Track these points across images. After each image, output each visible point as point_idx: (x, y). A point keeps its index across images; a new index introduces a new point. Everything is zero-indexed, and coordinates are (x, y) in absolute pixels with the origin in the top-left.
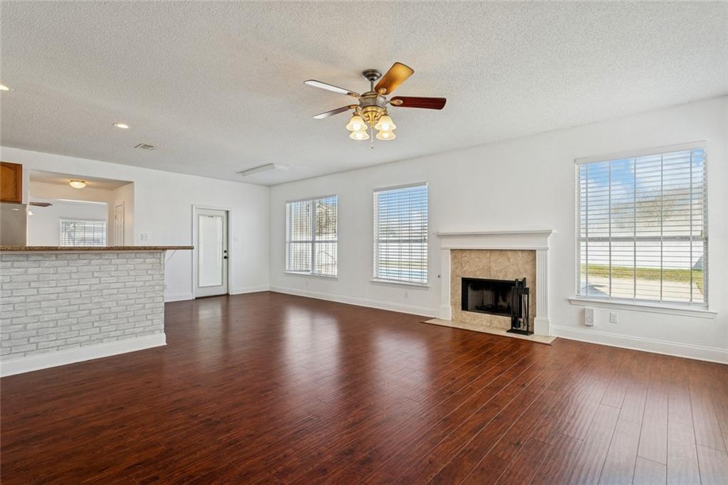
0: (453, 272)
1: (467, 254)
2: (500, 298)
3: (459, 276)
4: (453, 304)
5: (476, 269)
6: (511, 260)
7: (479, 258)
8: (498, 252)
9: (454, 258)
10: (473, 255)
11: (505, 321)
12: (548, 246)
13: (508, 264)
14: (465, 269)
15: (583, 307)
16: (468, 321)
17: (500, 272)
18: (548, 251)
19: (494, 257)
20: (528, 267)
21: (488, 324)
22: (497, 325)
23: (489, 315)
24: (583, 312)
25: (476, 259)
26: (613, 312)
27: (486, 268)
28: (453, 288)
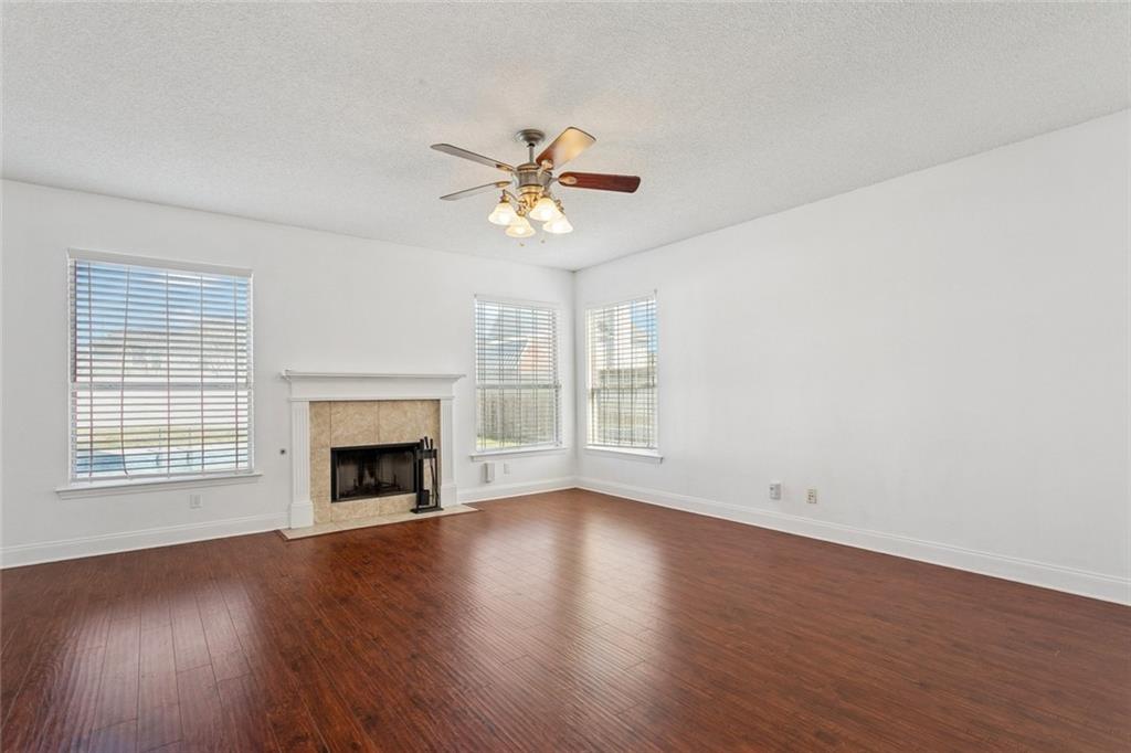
0: (314, 439)
1: (340, 408)
2: (367, 472)
3: (327, 446)
4: (316, 496)
5: (356, 432)
6: (409, 414)
7: (361, 414)
8: (390, 404)
9: (315, 416)
10: (351, 409)
11: (401, 501)
12: (454, 394)
13: (404, 419)
14: (339, 432)
15: (483, 463)
16: (344, 517)
17: (394, 432)
18: (454, 401)
19: (385, 411)
20: (430, 422)
21: (377, 513)
22: (391, 510)
23: (377, 499)
24: (486, 466)
25: (357, 416)
26: (507, 462)
27: (372, 429)
28: (313, 468)
